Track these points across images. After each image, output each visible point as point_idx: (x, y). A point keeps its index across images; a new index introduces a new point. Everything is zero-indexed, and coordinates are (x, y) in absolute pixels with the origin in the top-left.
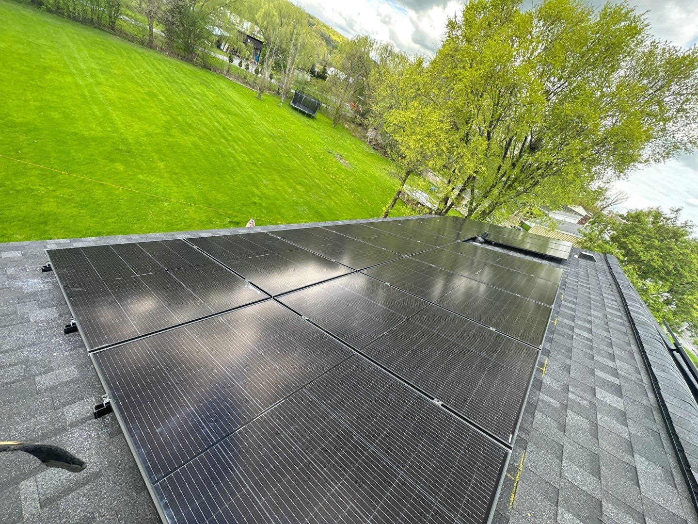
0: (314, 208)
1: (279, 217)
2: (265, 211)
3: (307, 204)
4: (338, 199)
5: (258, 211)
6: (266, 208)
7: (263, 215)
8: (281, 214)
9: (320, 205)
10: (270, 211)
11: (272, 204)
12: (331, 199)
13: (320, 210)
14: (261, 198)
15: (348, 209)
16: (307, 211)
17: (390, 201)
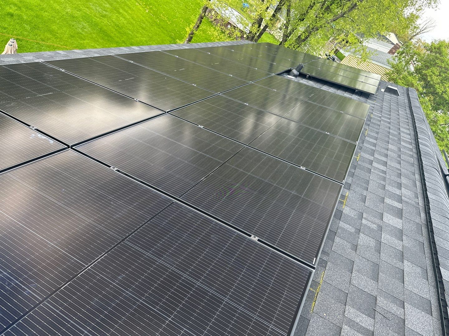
0: (96, 25)
1: (49, 36)
2: (28, 27)
3: (86, 18)
4: (129, 14)
5: (17, 27)
6: (30, 23)
7: (25, 33)
8: (51, 32)
9: (105, 21)
10: (35, 27)
11: (37, 16)
12: (119, 13)
13: (105, 28)
14: (20, 8)
15: (143, 29)
16: (88, 29)
17: (195, 19)
